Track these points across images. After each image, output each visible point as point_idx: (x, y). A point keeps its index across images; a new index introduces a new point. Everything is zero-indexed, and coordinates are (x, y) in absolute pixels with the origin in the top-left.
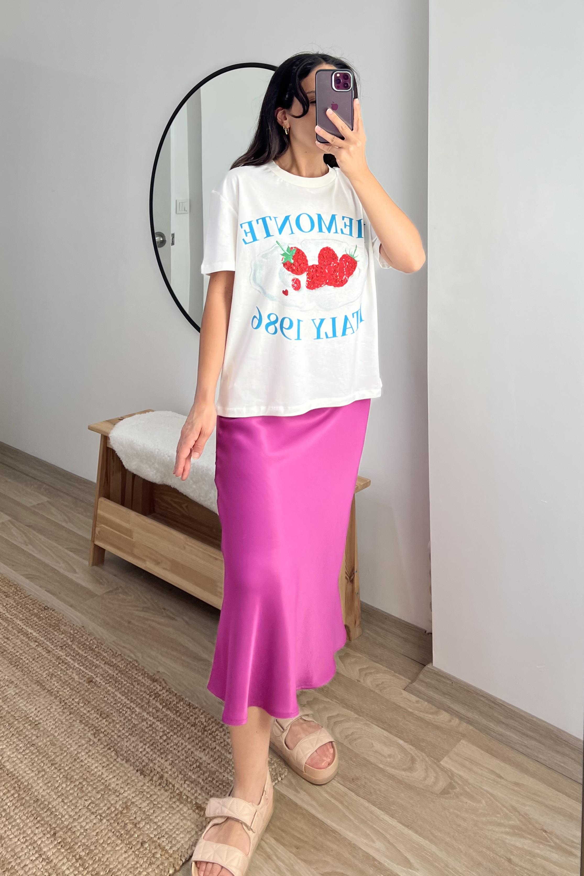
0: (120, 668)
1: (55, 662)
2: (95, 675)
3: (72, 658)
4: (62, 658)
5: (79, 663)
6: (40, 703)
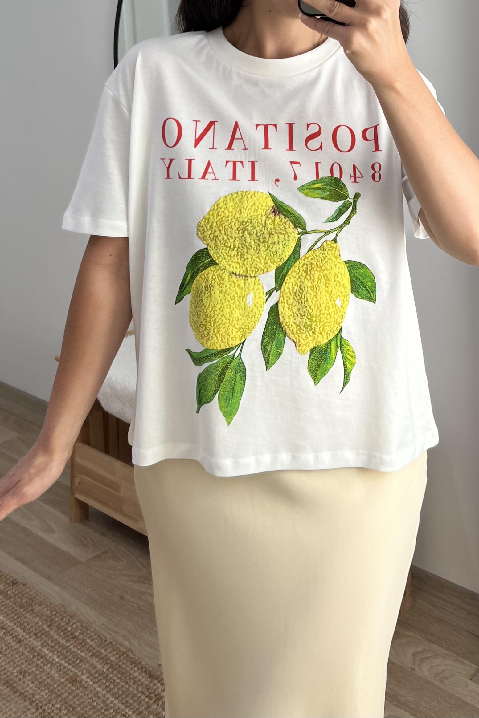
0: (112, 661)
1: (28, 654)
2: (80, 671)
4: (37, 649)
5: (60, 656)
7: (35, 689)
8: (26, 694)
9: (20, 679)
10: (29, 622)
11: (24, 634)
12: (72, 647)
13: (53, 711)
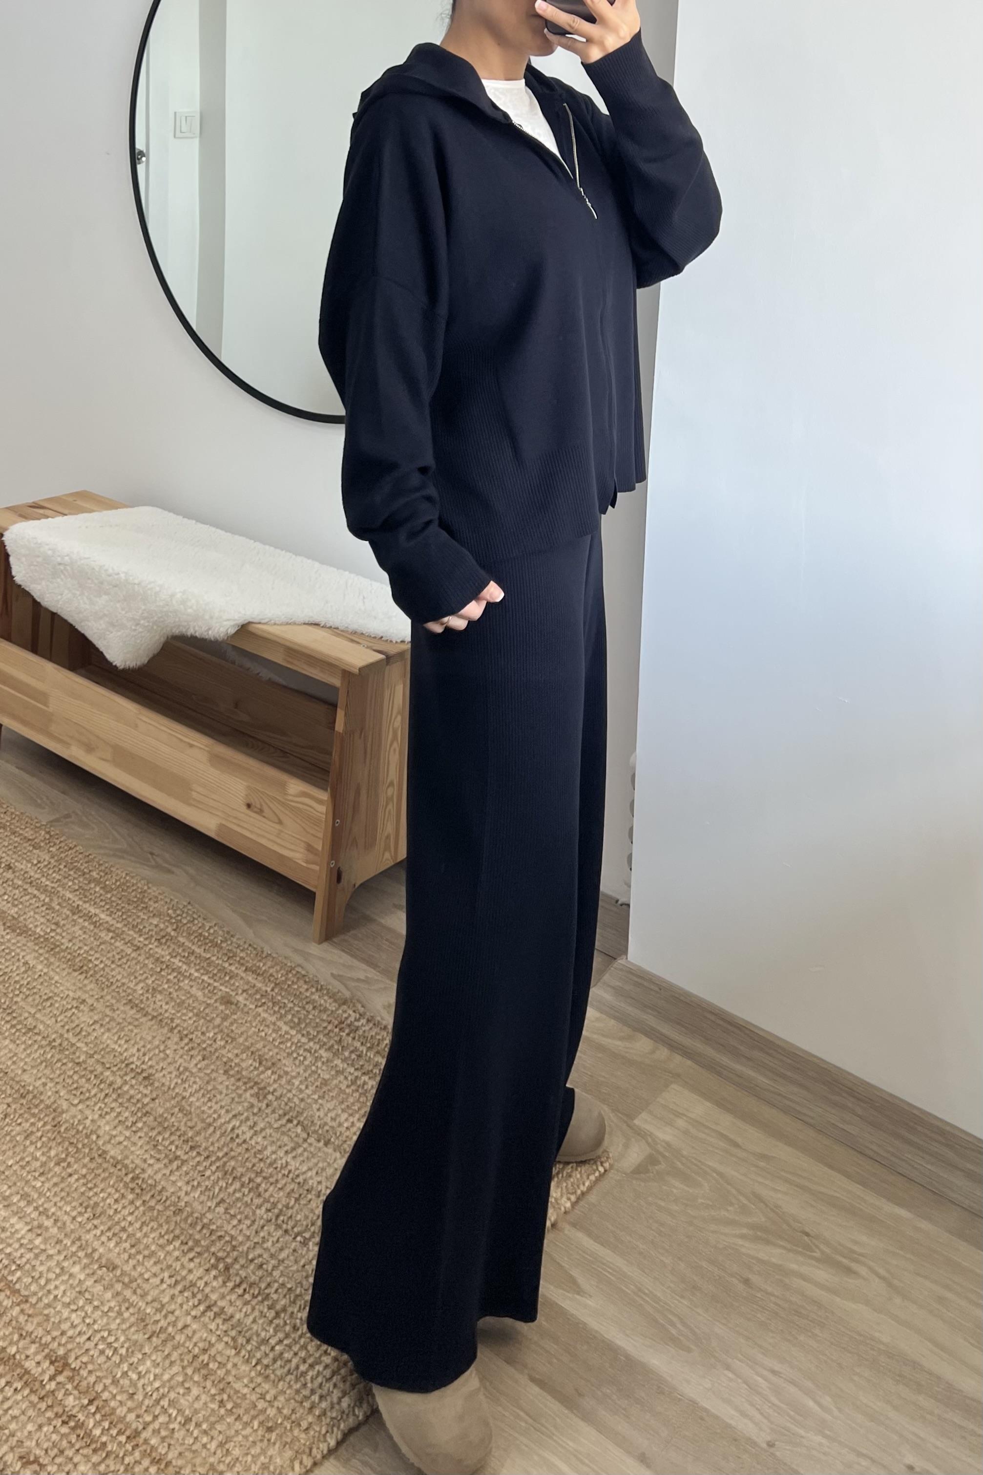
7: (173, 1012)
8: (160, 1018)
9: (148, 998)
11: (141, 939)
12: (214, 958)
13: (204, 1042)
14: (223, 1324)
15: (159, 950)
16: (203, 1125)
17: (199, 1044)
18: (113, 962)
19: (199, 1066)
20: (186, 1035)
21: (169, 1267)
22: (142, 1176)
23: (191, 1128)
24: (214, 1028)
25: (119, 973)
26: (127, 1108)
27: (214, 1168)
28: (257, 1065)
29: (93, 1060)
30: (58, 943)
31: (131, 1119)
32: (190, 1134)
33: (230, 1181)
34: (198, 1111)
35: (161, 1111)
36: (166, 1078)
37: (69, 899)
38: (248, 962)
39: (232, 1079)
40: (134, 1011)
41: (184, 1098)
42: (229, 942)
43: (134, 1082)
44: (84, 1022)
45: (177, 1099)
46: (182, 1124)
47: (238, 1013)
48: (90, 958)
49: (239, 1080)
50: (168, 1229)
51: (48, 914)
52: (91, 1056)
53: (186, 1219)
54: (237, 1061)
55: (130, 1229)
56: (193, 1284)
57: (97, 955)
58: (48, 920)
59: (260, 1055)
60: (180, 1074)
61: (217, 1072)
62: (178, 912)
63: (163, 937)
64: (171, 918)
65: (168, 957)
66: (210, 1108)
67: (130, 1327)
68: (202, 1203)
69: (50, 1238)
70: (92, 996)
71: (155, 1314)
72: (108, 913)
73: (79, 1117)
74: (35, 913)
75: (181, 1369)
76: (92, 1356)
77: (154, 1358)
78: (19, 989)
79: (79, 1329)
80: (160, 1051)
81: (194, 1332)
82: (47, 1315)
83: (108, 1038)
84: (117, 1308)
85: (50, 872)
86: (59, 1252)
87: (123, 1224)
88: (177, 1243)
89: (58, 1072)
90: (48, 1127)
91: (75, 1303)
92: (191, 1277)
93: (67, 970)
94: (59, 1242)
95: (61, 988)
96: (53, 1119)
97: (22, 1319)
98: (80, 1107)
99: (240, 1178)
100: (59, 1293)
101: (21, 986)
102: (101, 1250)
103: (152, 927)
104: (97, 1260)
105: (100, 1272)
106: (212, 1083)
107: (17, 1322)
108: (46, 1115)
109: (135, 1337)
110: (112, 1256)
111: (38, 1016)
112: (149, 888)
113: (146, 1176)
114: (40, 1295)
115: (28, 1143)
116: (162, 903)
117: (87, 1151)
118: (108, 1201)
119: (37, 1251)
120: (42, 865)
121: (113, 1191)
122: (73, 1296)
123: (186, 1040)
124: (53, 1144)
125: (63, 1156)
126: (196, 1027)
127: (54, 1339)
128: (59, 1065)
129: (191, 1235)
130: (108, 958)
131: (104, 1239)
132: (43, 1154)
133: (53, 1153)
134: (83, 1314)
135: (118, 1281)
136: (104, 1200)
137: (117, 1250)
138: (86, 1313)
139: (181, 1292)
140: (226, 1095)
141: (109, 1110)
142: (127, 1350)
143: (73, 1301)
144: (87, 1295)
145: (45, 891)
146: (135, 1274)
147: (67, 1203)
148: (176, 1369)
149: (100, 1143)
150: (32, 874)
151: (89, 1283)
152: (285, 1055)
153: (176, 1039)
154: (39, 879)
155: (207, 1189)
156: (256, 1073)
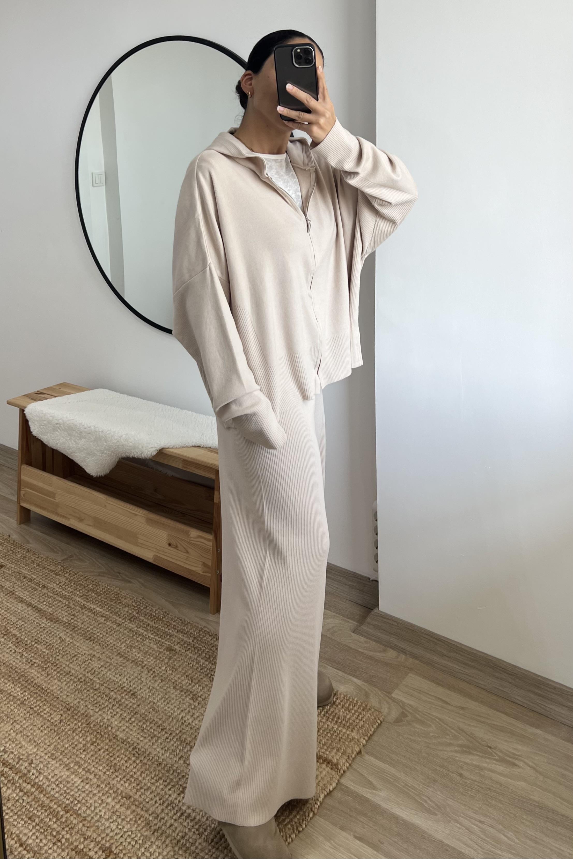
3: (144, 629)
6: (128, 673)
8: (136, 661)
9: (128, 651)
10: (122, 612)
11: (120, 620)
12: (160, 627)
13: (161, 672)
14: (191, 822)
15: (130, 625)
16: (167, 717)
17: (158, 674)
18: (107, 633)
19: (160, 685)
20: (151, 670)
21: (158, 794)
22: (138, 747)
23: (160, 719)
24: (165, 664)
25: (111, 639)
26: (125, 711)
27: (175, 740)
28: (190, 682)
29: (103, 687)
30: (76, 626)
31: (128, 717)
32: (160, 722)
33: (185, 745)
34: (162, 710)
35: (143, 711)
36: (144, 693)
37: (79, 601)
38: (178, 627)
39: (178, 691)
40: (122, 659)
41: (154, 703)
42: (167, 618)
43: (127, 697)
44: (96, 667)
45: (150, 704)
46: (155, 717)
47: (177, 655)
48: (94, 632)
49: (182, 691)
50: (155, 775)
51: (68, 610)
52: (102, 685)
53: (164, 768)
54: (179, 681)
55: (135, 776)
56: (172, 802)
57: (98, 630)
58: (69, 614)
59: (191, 677)
60: (151, 691)
61: (169, 687)
62: (138, 603)
63: (132, 618)
64: (135, 607)
65: (136, 628)
66: (169, 707)
67: (142, 829)
68: (171, 759)
69: (93, 784)
70: (98, 652)
71: (154, 820)
72: (101, 607)
73: (100, 718)
74: (62, 610)
75: (172, 849)
76: (125, 846)
77: (157, 843)
78: (58, 652)
79: (115, 832)
80: (139, 679)
81: (176, 828)
82: (97, 826)
83: (110, 674)
84: (134, 819)
85: (67, 587)
86: (99, 791)
87: (131, 773)
88: (161, 781)
89: (85, 695)
90: (84, 725)
91: (111, 818)
92: (170, 799)
93: (83, 640)
94: (98, 786)
95: (81, 650)
96: (86, 721)
97: (84, 829)
98: (100, 713)
99: (189, 744)
100: (102, 813)
101: (59, 650)
102: (121, 789)
103: (125, 613)
104: (120, 795)
105: (123, 801)
106: (168, 694)
107: (82, 831)
108: (82, 719)
109: (145, 834)
110: (128, 791)
111: (71, 665)
112: (121, 592)
113: (139, 747)
114: (92, 815)
115: (74, 734)
116: (129, 599)
117: (107, 736)
118: (122, 762)
119: (87, 792)
120: (62, 584)
121: (124, 756)
122: (110, 815)
123: (152, 672)
124: (88, 734)
125: (94, 740)
126: (156, 665)
127: (103, 838)
128: (85, 691)
129: (168, 776)
130: (104, 632)
131: (122, 782)
132: (83, 740)
133: (88, 739)
134: (117, 823)
135: (133, 804)
136: (119, 761)
137: (130, 788)
138: (118, 823)
139: (166, 807)
140: (176, 700)
141: (115, 713)
142: (143, 841)
143: (110, 818)
144: (117, 814)
145: (66, 598)
146: (141, 800)
147: (101, 765)
148: (169, 849)
149: (114, 731)
150: (57, 589)
151: (118, 806)
152: (204, 676)
153: (146, 672)
154: (61, 592)
155: (173, 751)
156: (190, 686)
